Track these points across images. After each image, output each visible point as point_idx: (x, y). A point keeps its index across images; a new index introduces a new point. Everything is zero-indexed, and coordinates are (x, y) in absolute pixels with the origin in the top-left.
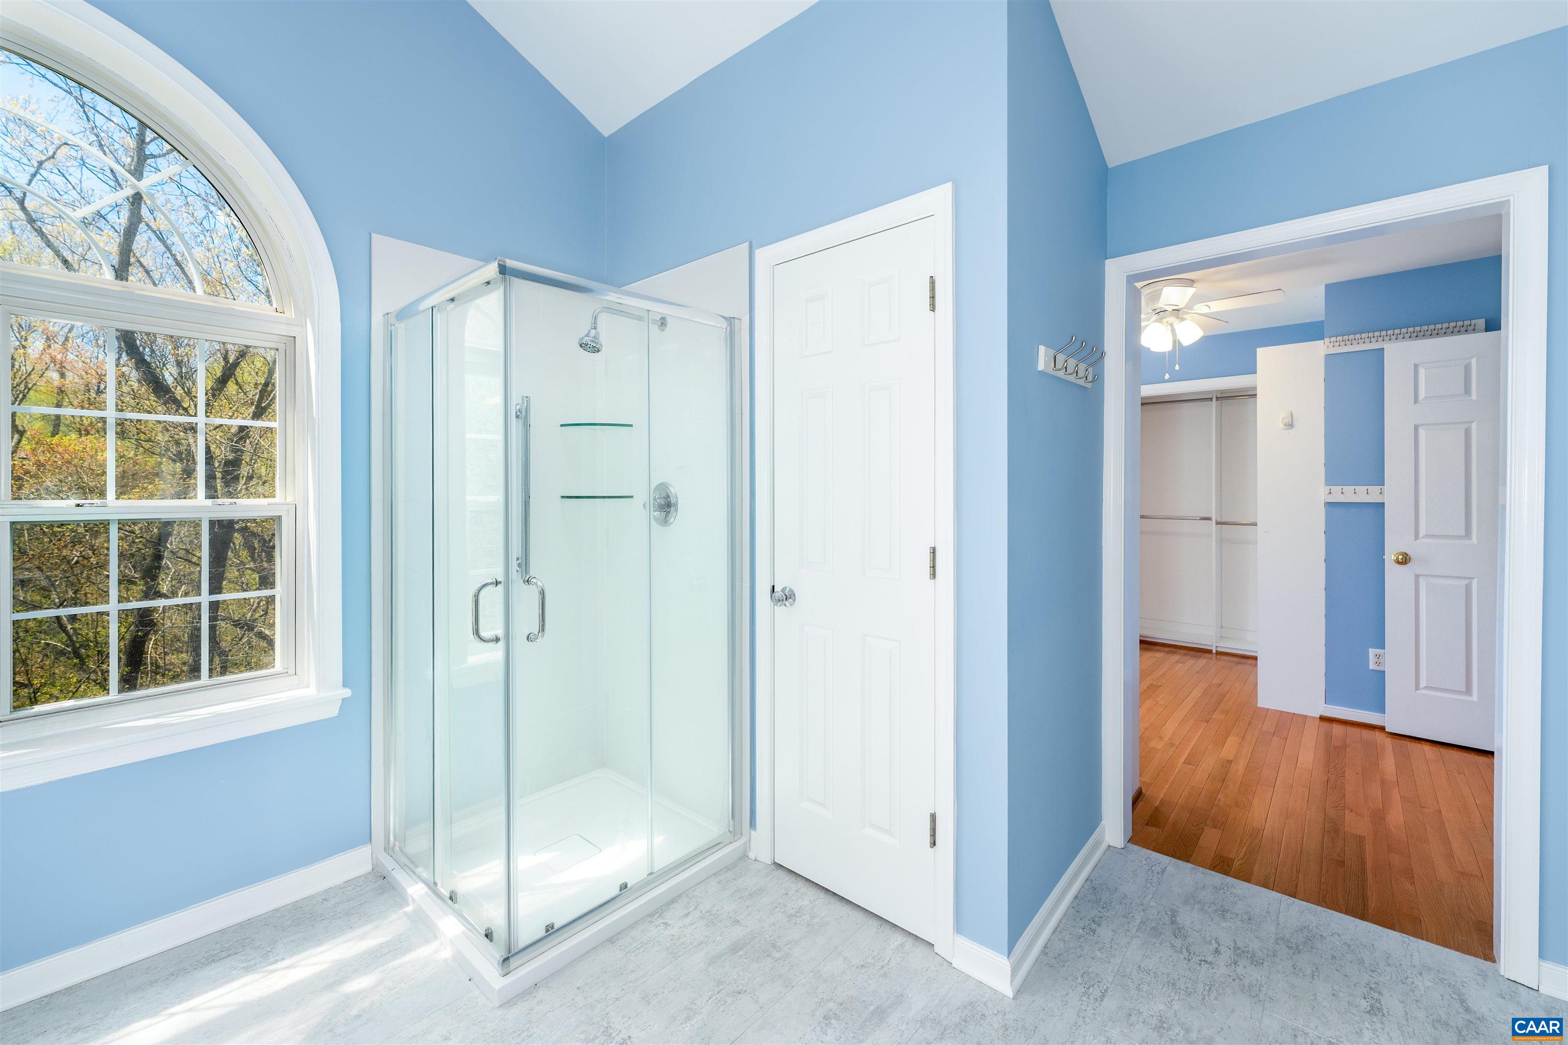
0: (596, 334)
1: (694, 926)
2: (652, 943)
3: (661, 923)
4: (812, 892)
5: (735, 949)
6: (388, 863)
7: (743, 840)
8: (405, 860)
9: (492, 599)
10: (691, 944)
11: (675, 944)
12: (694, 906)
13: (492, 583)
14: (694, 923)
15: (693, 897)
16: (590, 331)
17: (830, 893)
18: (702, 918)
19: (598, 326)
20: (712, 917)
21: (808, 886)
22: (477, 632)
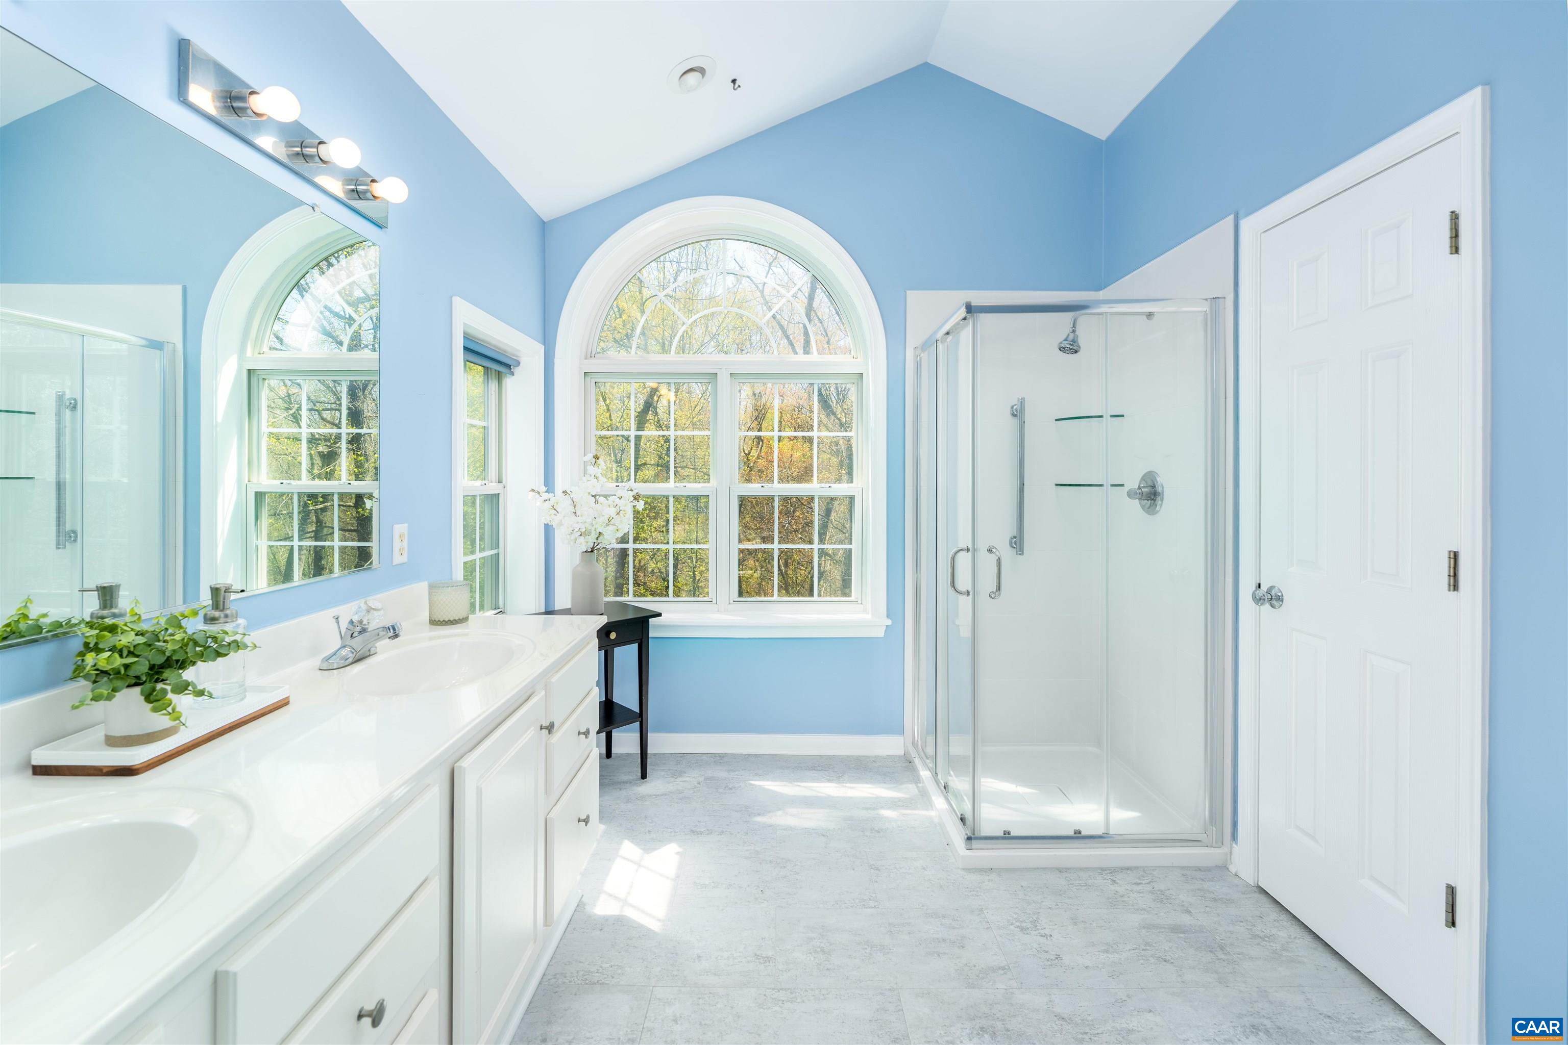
0: (1074, 337)
1: (1141, 895)
2: (1096, 888)
3: (1110, 879)
4: (1295, 930)
5: (1176, 929)
6: (913, 753)
7: (1224, 850)
8: (923, 755)
9: (964, 560)
10: (1133, 905)
11: (1116, 899)
12: (1148, 881)
13: (965, 550)
14: (1143, 892)
15: (1150, 874)
16: (1068, 335)
17: (1321, 941)
18: (1152, 892)
19: (1077, 329)
20: (1163, 897)
21: (1294, 923)
22: (953, 585)
